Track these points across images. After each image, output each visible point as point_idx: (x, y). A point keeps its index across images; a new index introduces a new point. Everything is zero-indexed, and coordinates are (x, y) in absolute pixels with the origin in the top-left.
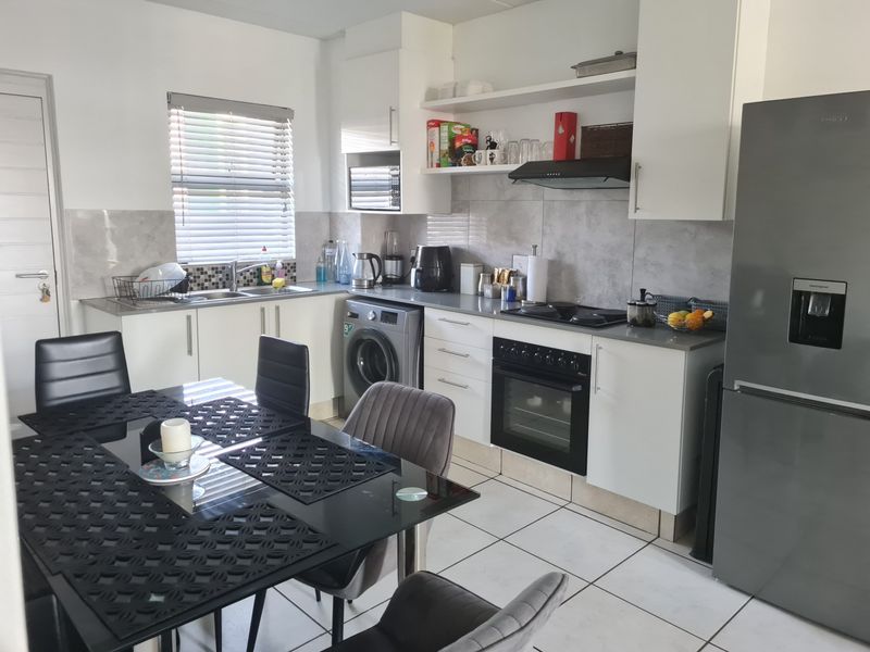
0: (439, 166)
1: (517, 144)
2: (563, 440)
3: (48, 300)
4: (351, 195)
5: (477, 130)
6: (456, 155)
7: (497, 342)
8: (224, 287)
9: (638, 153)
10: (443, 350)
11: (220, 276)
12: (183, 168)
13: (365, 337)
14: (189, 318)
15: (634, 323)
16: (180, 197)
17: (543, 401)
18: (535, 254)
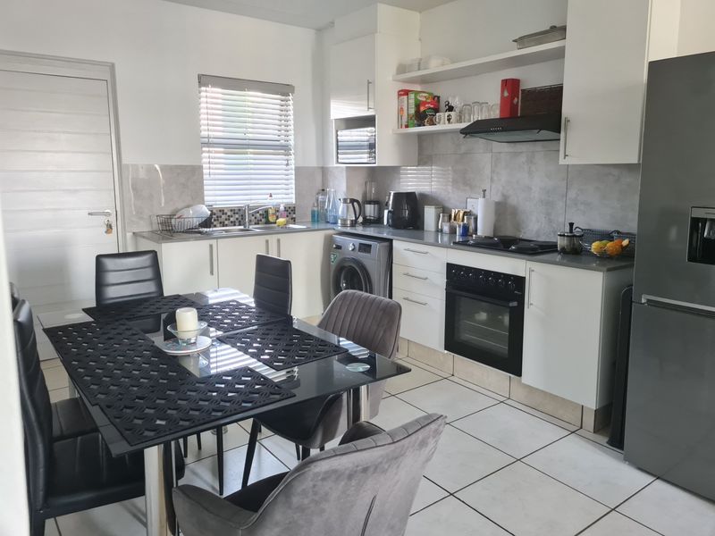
0: (407, 126)
1: (469, 107)
2: (503, 348)
3: (111, 232)
4: (338, 153)
5: (439, 97)
6: (420, 117)
7: (450, 267)
8: (240, 225)
9: (567, 109)
10: (407, 274)
11: (237, 216)
12: (210, 133)
13: (347, 264)
14: (211, 246)
15: (564, 251)
16: (207, 155)
17: (488, 314)
18: (484, 197)
